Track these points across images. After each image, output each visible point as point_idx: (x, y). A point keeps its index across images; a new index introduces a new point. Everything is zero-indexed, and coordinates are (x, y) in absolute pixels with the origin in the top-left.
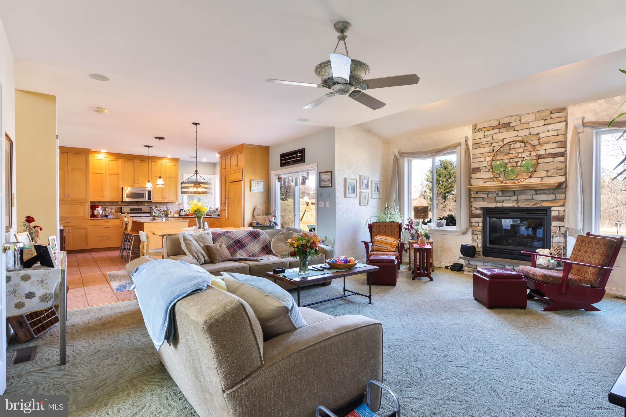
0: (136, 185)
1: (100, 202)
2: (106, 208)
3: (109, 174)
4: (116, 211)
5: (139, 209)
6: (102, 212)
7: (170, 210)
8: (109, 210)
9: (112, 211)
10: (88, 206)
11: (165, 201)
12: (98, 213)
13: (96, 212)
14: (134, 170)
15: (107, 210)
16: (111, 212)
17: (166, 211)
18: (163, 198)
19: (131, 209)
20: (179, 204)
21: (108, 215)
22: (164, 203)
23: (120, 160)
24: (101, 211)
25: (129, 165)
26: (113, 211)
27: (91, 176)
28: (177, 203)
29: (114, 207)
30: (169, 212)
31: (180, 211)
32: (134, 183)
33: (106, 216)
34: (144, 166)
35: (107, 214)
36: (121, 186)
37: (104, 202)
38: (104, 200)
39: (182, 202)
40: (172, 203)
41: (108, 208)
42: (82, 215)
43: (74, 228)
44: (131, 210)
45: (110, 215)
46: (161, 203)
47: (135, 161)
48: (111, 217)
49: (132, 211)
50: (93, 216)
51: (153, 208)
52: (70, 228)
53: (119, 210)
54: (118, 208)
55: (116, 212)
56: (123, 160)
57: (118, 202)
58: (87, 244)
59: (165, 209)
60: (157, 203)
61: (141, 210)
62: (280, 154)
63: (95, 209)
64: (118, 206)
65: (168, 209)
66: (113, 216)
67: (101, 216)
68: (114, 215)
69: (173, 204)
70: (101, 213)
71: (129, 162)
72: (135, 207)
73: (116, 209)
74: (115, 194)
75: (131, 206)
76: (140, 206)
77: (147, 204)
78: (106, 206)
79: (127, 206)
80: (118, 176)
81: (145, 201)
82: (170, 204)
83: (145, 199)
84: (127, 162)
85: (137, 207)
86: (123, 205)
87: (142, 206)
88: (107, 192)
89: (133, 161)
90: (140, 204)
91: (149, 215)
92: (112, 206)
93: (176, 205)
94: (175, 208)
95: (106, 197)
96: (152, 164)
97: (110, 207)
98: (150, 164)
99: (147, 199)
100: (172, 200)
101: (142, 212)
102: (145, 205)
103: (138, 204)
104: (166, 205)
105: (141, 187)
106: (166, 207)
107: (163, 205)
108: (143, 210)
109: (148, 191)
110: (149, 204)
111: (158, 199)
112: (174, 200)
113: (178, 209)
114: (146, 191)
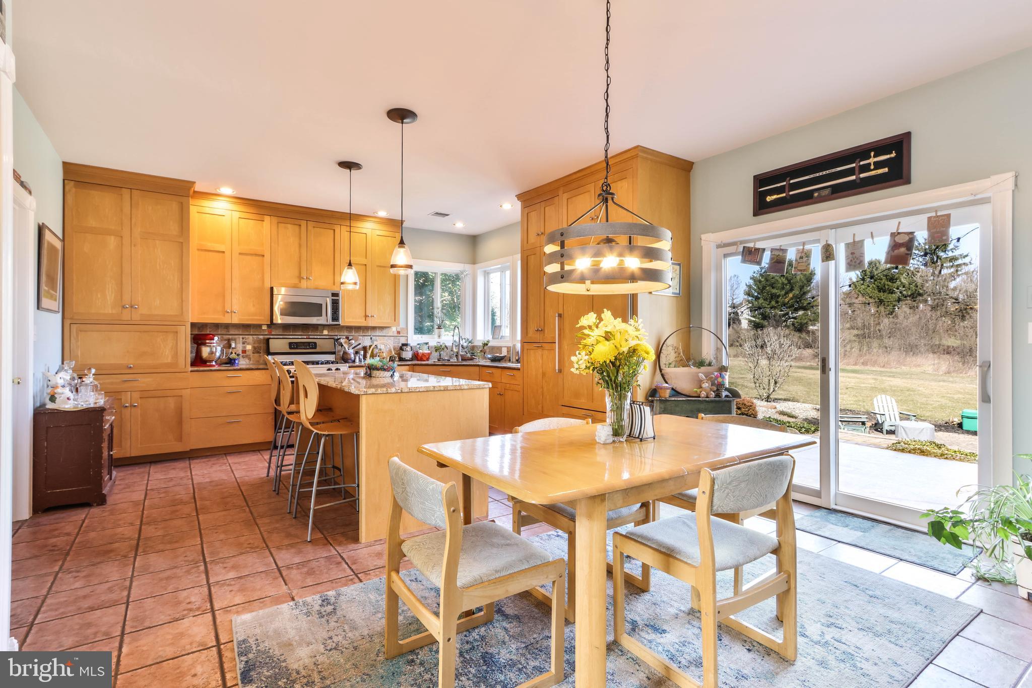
0: (304, 284)
1: (217, 326)
2: (232, 339)
3: (240, 254)
4: (254, 348)
5: (309, 343)
6: (222, 351)
8: (237, 346)
9: (245, 347)
10: (185, 334)
11: (370, 325)
12: (212, 353)
13: (205, 351)
14: (300, 246)
15: (233, 345)
16: (244, 352)
18: (366, 316)
19: (290, 344)
20: (399, 332)
21: (235, 360)
22: (366, 329)
23: (267, 218)
24: (219, 349)
25: (289, 231)
26: (249, 347)
27: (194, 258)
28: (394, 329)
29: (251, 337)
31: (401, 349)
32: (300, 278)
33: (231, 362)
34: (322, 238)
35: (233, 356)
36: (268, 285)
37: (227, 326)
38: (226, 320)
39: (404, 326)
40: (383, 328)
41: (235, 340)
42: (169, 360)
43: (146, 394)
44: (291, 346)
45: (241, 359)
46: (358, 329)
47: (303, 223)
48: (243, 363)
49: (294, 348)
50: (198, 361)
51: (342, 341)
52: (136, 395)
53: (263, 346)
54: (259, 341)
55: (256, 350)
56: (275, 220)
57: (260, 326)
58: (180, 439)
59: (369, 342)
60: (350, 328)
61: (314, 345)
62: (755, 177)
63: (205, 344)
64: (261, 337)
65: (376, 343)
66: (247, 361)
67: (220, 363)
68: (250, 359)
69: (384, 332)
70: (218, 354)
71: (289, 225)
72: (300, 337)
73: (254, 343)
74: (254, 306)
75: (291, 337)
76: (311, 337)
77: (329, 332)
78: (230, 337)
79: (281, 337)
80: (261, 258)
81: (325, 323)
82: (378, 333)
83: (325, 319)
84: (283, 225)
85: (305, 337)
86: (273, 333)
87: (315, 337)
88: (234, 301)
89: (296, 223)
90: (312, 331)
91: (331, 358)
92: (247, 337)
93: (391, 334)
94: (390, 341)
95: (233, 313)
96: (342, 232)
97: (241, 339)
98: (337, 231)
99: (329, 317)
100: (386, 321)
101: (318, 350)
102: (323, 333)
103: (307, 331)
104: (370, 333)
105: (317, 288)
106: (371, 338)
107: (362, 333)
108: (319, 346)
109: (332, 299)
110: (332, 330)
111: (354, 320)
112: (389, 321)
113: (395, 344)
114: (328, 299)
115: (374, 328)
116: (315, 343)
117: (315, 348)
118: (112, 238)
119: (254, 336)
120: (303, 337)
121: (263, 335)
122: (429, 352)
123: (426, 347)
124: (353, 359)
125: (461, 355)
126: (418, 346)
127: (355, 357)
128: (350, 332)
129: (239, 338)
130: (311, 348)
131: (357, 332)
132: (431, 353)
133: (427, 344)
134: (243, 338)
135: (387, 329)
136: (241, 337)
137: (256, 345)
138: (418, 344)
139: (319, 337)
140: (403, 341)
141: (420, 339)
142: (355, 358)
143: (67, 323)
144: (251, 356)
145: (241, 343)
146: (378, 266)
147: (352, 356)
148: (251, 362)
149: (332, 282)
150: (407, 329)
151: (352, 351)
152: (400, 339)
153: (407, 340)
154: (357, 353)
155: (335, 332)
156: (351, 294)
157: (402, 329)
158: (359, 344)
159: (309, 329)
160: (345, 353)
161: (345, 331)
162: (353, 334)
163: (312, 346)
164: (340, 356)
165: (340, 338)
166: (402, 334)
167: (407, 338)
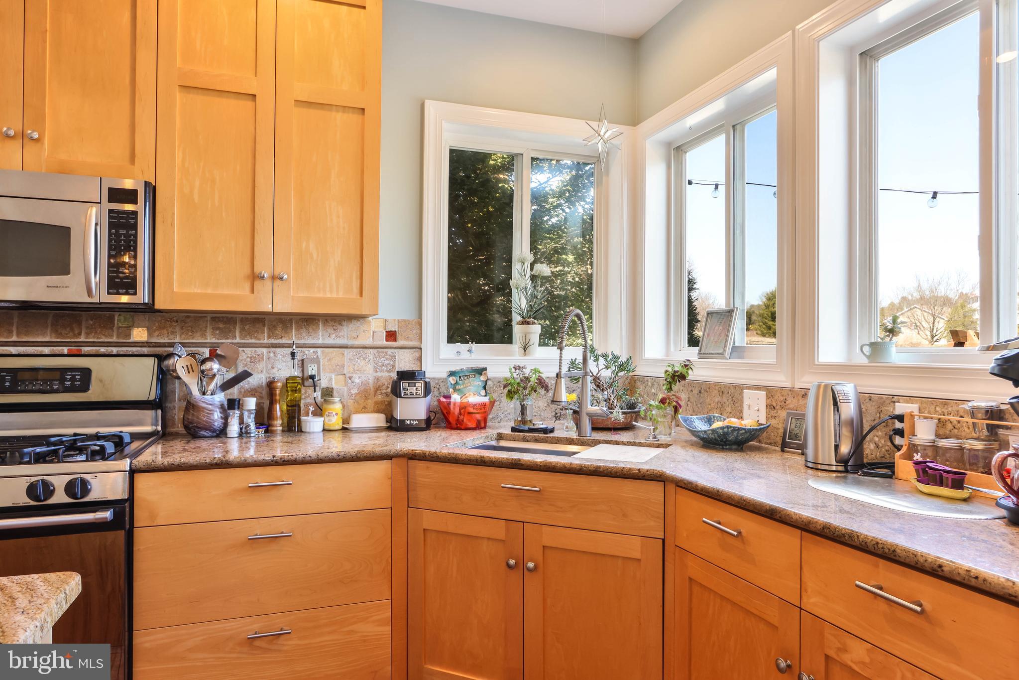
0: (12, 155)
5: (63, 371)
7: (324, 383)
17: (294, 385)
20: (391, 336)
28: (375, 324)
30: (309, 397)
31: (396, 391)
39: (408, 315)
40: (335, 321)
51: (177, 363)
59: (283, 369)
60: (189, 321)
61: (82, 379)
65: (311, 370)
69: (345, 334)
72: (46, 350)
75: (13, 350)
76: (86, 349)
77: (150, 335)
81: (81, 297)
82: (322, 336)
85: (65, 350)
87: (102, 350)
90: (91, 330)
91: (147, 422)
93: (369, 342)
94: (362, 363)
99: (98, 279)
100: (329, 295)
101: (93, 394)
102: (129, 335)
103: (72, 330)
104: (293, 337)
105: (64, 170)
106: (293, 354)
107: (269, 337)
108: (101, 381)
109: (111, 211)
110: (161, 328)
111: (209, 291)
112: (341, 295)
113: (379, 374)
114: (93, 211)
115: (308, 320)
116: (86, 373)
117: (85, 386)
120: (58, 349)
122: (486, 400)
123: (478, 382)
124: (218, 425)
125: (591, 416)
126: (452, 380)
127: (226, 419)
128: (226, 333)
131: (250, 334)
132: (492, 403)
133: (480, 371)
135: (354, 324)
138: (452, 374)
139: (115, 350)
140: (405, 363)
141: (465, 355)
142: (226, 424)
146: (299, 103)
147: (217, 416)
149: (127, 153)
150: (420, 325)
151: (220, 398)
152: (393, 357)
153: (420, 359)
154: (233, 404)
155: (173, 333)
156: (196, 197)
157: (403, 323)
158: (246, 375)
159: (80, 324)
160: (191, 406)
161: (209, 331)
162: (238, 340)
163: (72, 384)
164: (177, 414)
165: (170, 355)
166: (401, 342)
167: (417, 355)
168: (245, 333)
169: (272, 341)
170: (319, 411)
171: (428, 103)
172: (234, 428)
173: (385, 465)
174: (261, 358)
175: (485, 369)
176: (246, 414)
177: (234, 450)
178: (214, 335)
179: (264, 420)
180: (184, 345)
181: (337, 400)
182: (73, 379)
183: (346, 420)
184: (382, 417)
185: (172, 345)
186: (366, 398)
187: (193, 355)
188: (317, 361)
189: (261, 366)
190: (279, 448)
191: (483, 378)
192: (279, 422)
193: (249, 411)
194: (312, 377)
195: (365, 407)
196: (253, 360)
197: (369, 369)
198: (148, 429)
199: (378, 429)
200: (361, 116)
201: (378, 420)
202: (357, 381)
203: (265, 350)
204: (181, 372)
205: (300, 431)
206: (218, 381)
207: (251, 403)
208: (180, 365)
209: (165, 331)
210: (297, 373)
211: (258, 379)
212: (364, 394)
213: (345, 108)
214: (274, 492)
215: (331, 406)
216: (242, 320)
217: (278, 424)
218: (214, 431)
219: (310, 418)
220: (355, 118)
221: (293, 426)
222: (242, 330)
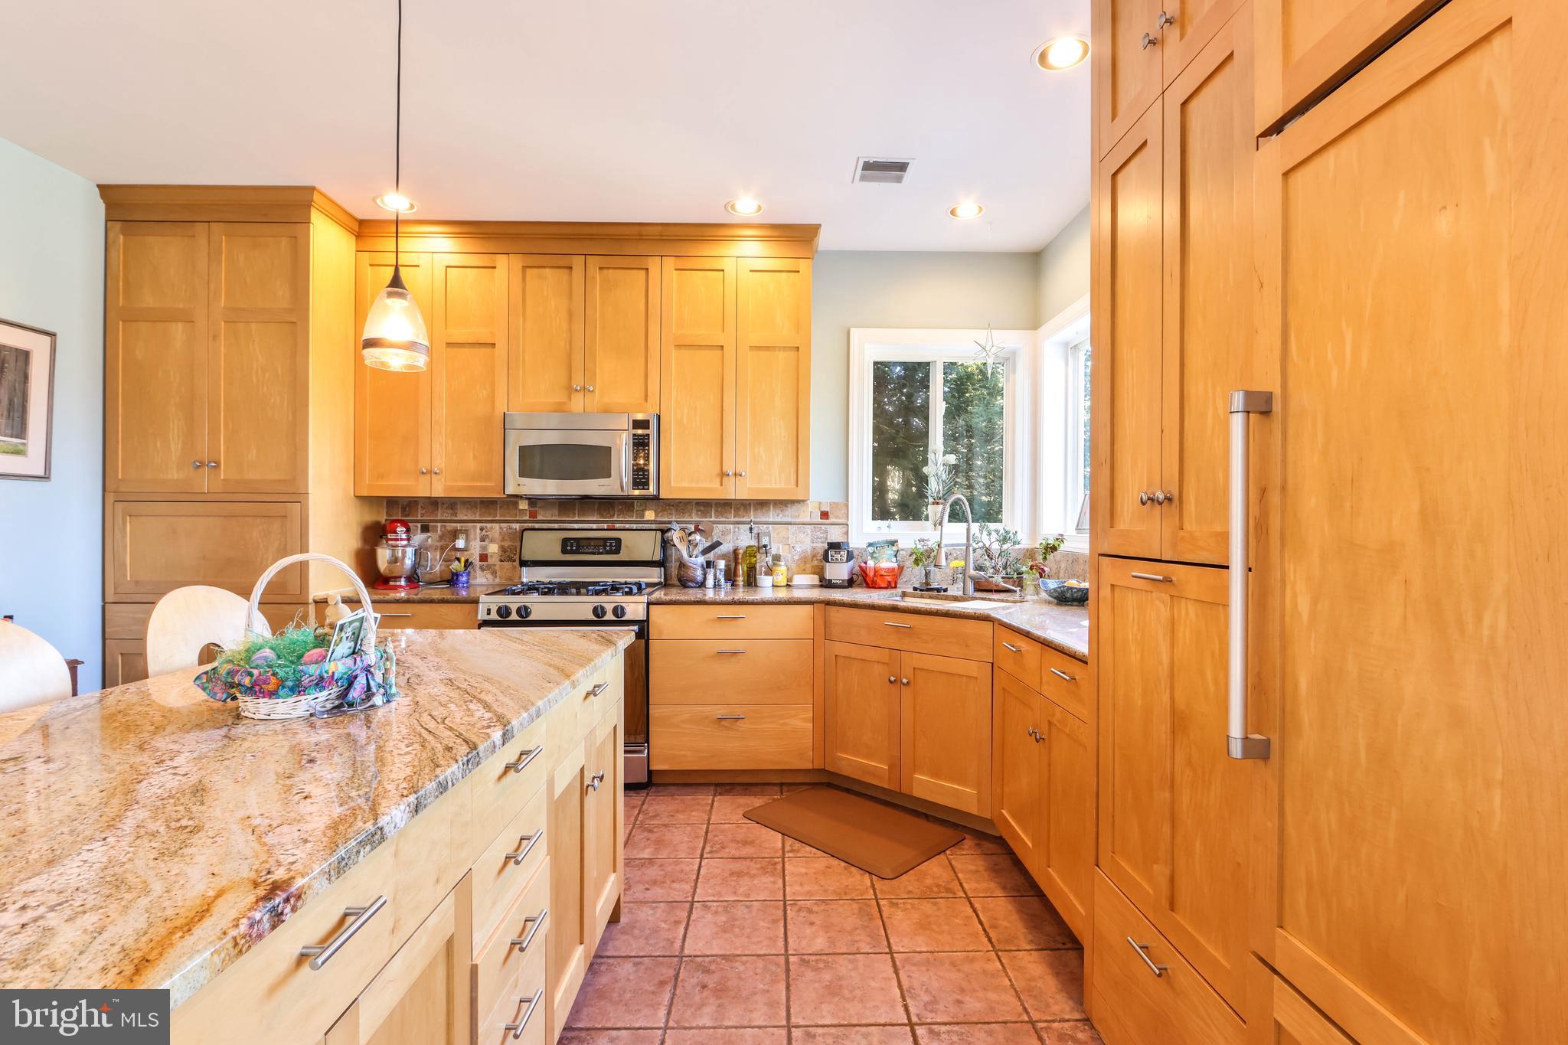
0: (577, 402)
2: (460, 531)
3: (450, 345)
4: (503, 549)
5: (605, 540)
7: (774, 551)
9: (484, 548)
10: (301, 520)
11: (738, 496)
12: (395, 560)
14: (571, 315)
15: (459, 544)
16: (484, 557)
17: (751, 552)
18: (723, 475)
19: (565, 541)
20: (825, 515)
22: (724, 506)
23: (502, 261)
25: (548, 283)
26: (493, 548)
29: (496, 526)
30: (762, 562)
31: (826, 557)
32: (570, 390)
34: (620, 291)
35: (455, 567)
36: (501, 411)
38: (421, 489)
39: (837, 497)
40: (782, 504)
41: (466, 532)
44: (567, 545)
45: (475, 573)
46: (705, 506)
47: (577, 262)
48: (480, 581)
49: (569, 552)
53: (514, 545)
54: (511, 535)
55: (503, 556)
56: (517, 262)
57: (514, 503)
59: (744, 539)
60: (681, 505)
61: (616, 546)
64: (514, 526)
65: (765, 541)
66: (490, 576)
68: (494, 573)
69: (788, 515)
71: (547, 270)
72: (594, 526)
73: (503, 540)
74: (475, 457)
75: (576, 526)
76: (617, 526)
77: (656, 515)
78: (459, 526)
79: (556, 526)
80: (489, 350)
81: (618, 492)
82: (772, 516)
83: (618, 481)
84: (535, 271)
85: (605, 526)
86: (540, 518)
87: (627, 526)
88: (436, 447)
89: (561, 263)
90: (621, 512)
91: (655, 575)
92: (489, 525)
93: (807, 519)
94: (802, 536)
95: (434, 476)
96: (665, 273)
97: (478, 531)
98: (654, 271)
99: (627, 479)
100: (774, 486)
101: (622, 556)
102: (643, 516)
103: (609, 512)
104: (752, 516)
105: (606, 411)
106: (751, 529)
107: (734, 517)
108: (627, 547)
109: (634, 435)
110: (663, 510)
111: (694, 485)
112: (783, 486)
113: (815, 545)
114: (624, 435)
115: (762, 504)
116: (619, 541)
117: (617, 551)
118: (180, 325)
119: (502, 525)
120: (601, 526)
121: (518, 522)
122: (895, 565)
123: (890, 551)
124: (700, 578)
126: (871, 550)
127: (705, 574)
128: (705, 514)
129: (475, 527)
130: (608, 553)
131: (722, 514)
132: (901, 568)
133: (893, 543)
134: (482, 529)
135: (795, 507)
136: (478, 525)
137: (507, 544)
138: (870, 545)
139: (634, 526)
140: (835, 535)
141: (885, 530)
142: (705, 579)
143: (110, 498)
144: (497, 568)
145: (478, 539)
146: (751, 348)
147: (699, 573)
148: (497, 580)
149: (643, 396)
150: (847, 506)
151: (701, 560)
152: (826, 532)
153: (847, 533)
154: (709, 564)
155: (670, 514)
156: (685, 421)
157: (834, 505)
158: (718, 544)
159: (613, 508)
160: (682, 565)
161: (694, 511)
162: (713, 519)
163: (611, 548)
164: (674, 572)
165: (669, 530)
166: (832, 520)
167: (845, 530)
168: (719, 514)
169: (737, 519)
170: (769, 572)
171: (852, 330)
172: (710, 582)
173: (809, 608)
174: (729, 531)
175: (897, 541)
176: (718, 572)
177: (710, 594)
178: (697, 515)
179: (731, 576)
180: (678, 522)
181: (782, 563)
182: (611, 546)
183: (790, 580)
184: (816, 577)
185: (670, 522)
186: (805, 563)
187: (683, 530)
188: (769, 534)
189: (729, 538)
190: (741, 594)
191: (895, 548)
192: (741, 579)
193: (720, 570)
194: (765, 546)
195: (804, 570)
196: (724, 533)
197: (808, 540)
198: (655, 580)
199: (813, 586)
200: (796, 353)
201: (815, 579)
202: (798, 550)
203: (732, 526)
204: (676, 541)
205: (756, 586)
206: (700, 548)
207: (722, 564)
208: (675, 536)
209: (666, 513)
210: (754, 543)
211: (726, 548)
212: (804, 560)
213: (785, 349)
214: (733, 623)
215: (778, 568)
216: (716, 504)
217: (740, 580)
218: (697, 583)
219: (763, 576)
220: (792, 354)
221: (751, 582)
222: (716, 511)
